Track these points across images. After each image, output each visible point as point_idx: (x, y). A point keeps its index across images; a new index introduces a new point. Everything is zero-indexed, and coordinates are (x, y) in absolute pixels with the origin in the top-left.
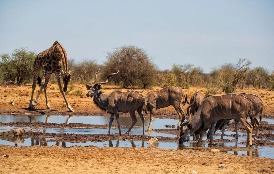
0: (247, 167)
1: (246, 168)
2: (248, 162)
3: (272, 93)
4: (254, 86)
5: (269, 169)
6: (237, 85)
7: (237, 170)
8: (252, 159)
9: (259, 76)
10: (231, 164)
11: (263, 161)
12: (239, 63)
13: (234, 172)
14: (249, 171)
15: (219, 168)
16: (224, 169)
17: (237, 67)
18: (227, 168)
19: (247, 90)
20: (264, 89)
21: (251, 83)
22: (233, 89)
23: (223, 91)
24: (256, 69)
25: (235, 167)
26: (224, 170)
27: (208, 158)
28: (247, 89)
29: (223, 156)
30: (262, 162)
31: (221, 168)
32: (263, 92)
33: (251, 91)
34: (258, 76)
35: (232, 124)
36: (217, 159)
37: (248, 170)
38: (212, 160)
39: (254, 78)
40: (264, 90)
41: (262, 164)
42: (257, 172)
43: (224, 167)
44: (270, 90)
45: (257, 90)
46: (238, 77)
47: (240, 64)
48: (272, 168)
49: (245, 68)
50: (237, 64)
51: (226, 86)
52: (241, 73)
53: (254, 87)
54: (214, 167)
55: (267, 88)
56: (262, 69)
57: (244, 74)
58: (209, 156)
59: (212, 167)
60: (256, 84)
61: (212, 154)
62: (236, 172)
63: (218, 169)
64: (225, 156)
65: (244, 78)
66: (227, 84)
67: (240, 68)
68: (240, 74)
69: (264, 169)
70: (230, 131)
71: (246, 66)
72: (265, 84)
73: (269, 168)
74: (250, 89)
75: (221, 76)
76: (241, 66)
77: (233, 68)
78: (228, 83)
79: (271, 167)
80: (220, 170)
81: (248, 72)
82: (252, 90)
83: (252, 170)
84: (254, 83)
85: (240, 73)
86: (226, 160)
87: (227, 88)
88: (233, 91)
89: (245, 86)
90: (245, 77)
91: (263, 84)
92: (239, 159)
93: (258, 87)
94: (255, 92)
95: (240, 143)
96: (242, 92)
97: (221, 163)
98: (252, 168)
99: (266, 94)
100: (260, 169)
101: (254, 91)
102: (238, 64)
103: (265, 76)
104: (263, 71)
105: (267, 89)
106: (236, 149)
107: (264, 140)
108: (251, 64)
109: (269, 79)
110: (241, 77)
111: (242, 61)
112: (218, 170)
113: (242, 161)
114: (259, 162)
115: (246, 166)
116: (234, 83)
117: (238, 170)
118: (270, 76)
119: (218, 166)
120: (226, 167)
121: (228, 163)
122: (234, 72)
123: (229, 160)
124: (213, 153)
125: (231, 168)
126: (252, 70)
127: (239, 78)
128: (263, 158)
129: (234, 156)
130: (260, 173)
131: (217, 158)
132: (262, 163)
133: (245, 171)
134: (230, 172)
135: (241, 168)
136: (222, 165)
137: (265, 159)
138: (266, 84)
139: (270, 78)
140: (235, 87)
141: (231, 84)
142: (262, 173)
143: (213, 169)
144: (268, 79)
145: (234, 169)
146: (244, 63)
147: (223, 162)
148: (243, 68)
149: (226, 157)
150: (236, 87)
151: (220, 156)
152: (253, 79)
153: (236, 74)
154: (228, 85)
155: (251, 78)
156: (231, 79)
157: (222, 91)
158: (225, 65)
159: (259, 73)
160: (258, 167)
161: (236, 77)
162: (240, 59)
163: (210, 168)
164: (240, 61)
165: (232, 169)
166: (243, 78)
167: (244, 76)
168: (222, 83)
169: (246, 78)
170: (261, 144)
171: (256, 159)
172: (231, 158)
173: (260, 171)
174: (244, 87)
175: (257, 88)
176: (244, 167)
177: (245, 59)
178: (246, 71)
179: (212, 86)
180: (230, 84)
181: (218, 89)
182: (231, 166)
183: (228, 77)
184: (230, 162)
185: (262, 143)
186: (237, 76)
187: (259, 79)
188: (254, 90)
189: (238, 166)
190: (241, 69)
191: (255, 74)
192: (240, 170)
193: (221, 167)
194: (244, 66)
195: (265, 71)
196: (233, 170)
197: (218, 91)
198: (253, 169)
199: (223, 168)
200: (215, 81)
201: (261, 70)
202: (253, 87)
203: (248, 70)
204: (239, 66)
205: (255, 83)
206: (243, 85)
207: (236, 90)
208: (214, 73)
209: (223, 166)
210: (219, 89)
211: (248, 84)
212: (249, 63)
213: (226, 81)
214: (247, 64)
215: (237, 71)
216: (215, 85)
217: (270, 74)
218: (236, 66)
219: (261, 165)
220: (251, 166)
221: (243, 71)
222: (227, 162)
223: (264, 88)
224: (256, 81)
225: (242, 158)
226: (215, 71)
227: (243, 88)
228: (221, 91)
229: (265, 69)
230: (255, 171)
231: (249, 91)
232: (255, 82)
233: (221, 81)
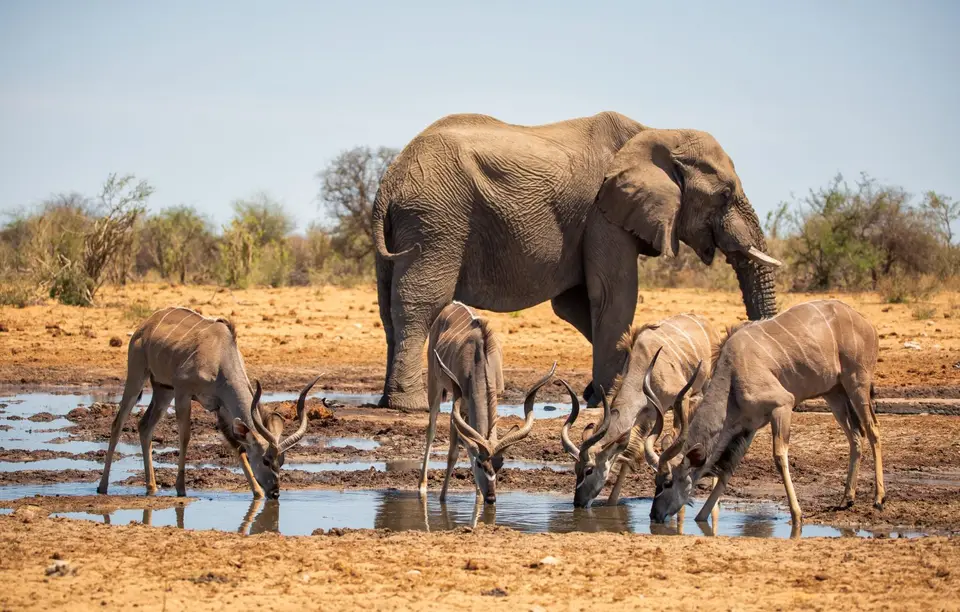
0: (153, 568)
1: (147, 570)
2: (153, 550)
3: (229, 299)
4: (165, 275)
5: (230, 570)
6: (104, 273)
7: (114, 580)
8: (167, 539)
9: (180, 237)
10: (93, 557)
11: (207, 543)
12: (107, 190)
13: (103, 585)
14: (159, 581)
15: (49, 573)
16: (68, 576)
17: (100, 206)
18: (78, 572)
19: (139, 291)
20: (199, 284)
21: (153, 265)
22: (90, 287)
23: (52, 296)
24: (169, 214)
25: (107, 568)
26: (68, 579)
27: (7, 539)
28: (138, 285)
29: (63, 531)
30: (204, 545)
31: (55, 575)
32: (196, 298)
33: (155, 293)
34: (177, 239)
35: (91, 413)
36: (40, 542)
37: (156, 578)
38: (21, 546)
39: (162, 247)
40: (201, 287)
41: (204, 552)
42: (188, 583)
43: (68, 571)
44: (220, 289)
45: (176, 289)
46: (106, 244)
47: (113, 196)
48: (239, 567)
49: (132, 209)
50: (103, 197)
51: (62, 278)
52: (115, 226)
53: (163, 277)
54: (30, 571)
55: (208, 283)
56: (190, 213)
57: (129, 230)
58: (11, 535)
59: (20, 573)
60: (169, 269)
61: (21, 526)
62: (110, 586)
63: (46, 578)
64: (71, 529)
65: (129, 244)
66: (67, 268)
67: (114, 210)
68: (114, 231)
69: (213, 570)
70: (83, 439)
71: (135, 203)
72: (202, 266)
73: (231, 565)
74: (149, 285)
75: (41, 241)
76: (116, 202)
77: (85, 211)
78: (69, 263)
79: (238, 563)
80: (50, 581)
81: (140, 224)
82: (157, 290)
83: (169, 577)
84: (162, 263)
85: (113, 228)
86: (72, 543)
87: (66, 283)
88: (88, 296)
89: (130, 274)
90: (131, 242)
91: (196, 268)
92: (120, 538)
93: (179, 279)
94: (168, 298)
95: (121, 482)
96: (123, 297)
97: (56, 557)
98: (170, 569)
99: (209, 303)
100: (198, 573)
101: (166, 293)
102: (106, 196)
103: (202, 239)
104: (196, 219)
105: (208, 287)
106: (108, 503)
107: (207, 469)
108: (151, 196)
109: (216, 249)
110: (118, 242)
111: (120, 184)
112: (44, 584)
113: (131, 545)
114: (193, 546)
115: (148, 563)
116: (93, 267)
117: (121, 579)
118: (220, 240)
119: (43, 570)
120: (74, 571)
121: (82, 554)
122: (92, 225)
123: (85, 545)
124: (26, 522)
125: (94, 573)
126: (155, 219)
127: (109, 247)
128: (207, 533)
129: (103, 531)
130: (196, 586)
131: (39, 539)
132: (204, 549)
133: (144, 579)
134: (90, 586)
135: (129, 570)
136: (60, 563)
137: (213, 534)
138: (205, 268)
139: (221, 246)
140: (96, 280)
141: (79, 267)
142: (203, 585)
143: (26, 581)
144: (212, 251)
145: (105, 577)
146: (126, 191)
147: (60, 553)
148: (124, 209)
149: (75, 533)
150: (99, 280)
151: (51, 531)
152: (159, 250)
153: (100, 232)
154: (71, 274)
155: (152, 245)
156: (81, 251)
157: (48, 294)
158: (55, 200)
159: (180, 228)
160: (190, 564)
161: (98, 246)
162: (113, 179)
163: (15, 578)
164: (112, 183)
165: (95, 577)
166: (123, 246)
167: (126, 239)
168: (46, 265)
169: (135, 247)
170: (196, 481)
171: (183, 537)
172: (91, 536)
173: (197, 577)
174: (127, 279)
175: (175, 283)
176: (141, 568)
177: (129, 178)
178: (133, 218)
179: (9, 279)
180: (76, 266)
181: (33, 287)
182: (94, 565)
183: (68, 244)
184: (89, 551)
185: (200, 480)
186: (101, 237)
187: (182, 249)
188: (164, 288)
189: (117, 564)
190: (116, 214)
191: (168, 231)
192: (127, 579)
193: (57, 569)
194: (129, 203)
195: (202, 219)
196: (101, 580)
197: (32, 295)
198: (171, 574)
199: (62, 575)
200: (22, 257)
201: (187, 219)
202: (159, 279)
203: (140, 217)
204: (107, 202)
205: (166, 265)
206: (124, 274)
207: (101, 289)
208: (17, 230)
209: (64, 567)
210: (38, 286)
211: (141, 269)
212: (143, 192)
213: (62, 259)
214: (138, 194)
215: (103, 221)
216: (22, 274)
217: (219, 233)
218: (97, 201)
219: (202, 558)
220: (165, 563)
221: (125, 220)
222: (76, 553)
223: (199, 282)
224: (170, 257)
225: (130, 534)
226: (19, 222)
227: (124, 283)
228: (43, 296)
229: (199, 213)
230: (180, 582)
231: (146, 293)
232: (167, 261)
233: (43, 259)
